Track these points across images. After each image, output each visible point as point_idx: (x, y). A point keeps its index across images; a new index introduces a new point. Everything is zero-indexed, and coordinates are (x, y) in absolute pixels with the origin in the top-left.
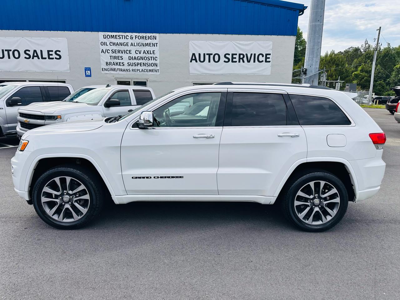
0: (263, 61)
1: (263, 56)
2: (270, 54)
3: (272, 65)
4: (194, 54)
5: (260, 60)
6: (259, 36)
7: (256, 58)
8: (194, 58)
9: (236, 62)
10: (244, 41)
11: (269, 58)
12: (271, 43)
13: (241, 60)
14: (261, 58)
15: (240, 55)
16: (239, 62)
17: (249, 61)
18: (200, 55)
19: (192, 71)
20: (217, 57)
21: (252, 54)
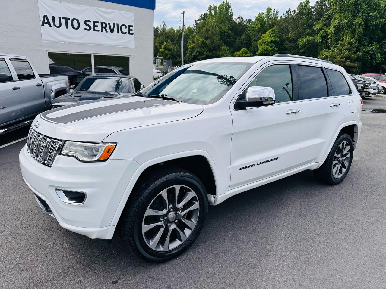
0: (126, 33)
1: (126, 28)
2: (132, 26)
3: (135, 38)
4: (45, 17)
5: (124, 31)
6: (120, 4)
7: (119, 28)
8: (46, 21)
9: (98, 31)
10: (105, 8)
11: (132, 30)
12: (133, 14)
13: (104, 29)
14: (125, 30)
15: (102, 23)
16: (102, 31)
17: (112, 32)
18: (53, 17)
19: (45, 37)
20: (75, 23)
21: (114, 24)
